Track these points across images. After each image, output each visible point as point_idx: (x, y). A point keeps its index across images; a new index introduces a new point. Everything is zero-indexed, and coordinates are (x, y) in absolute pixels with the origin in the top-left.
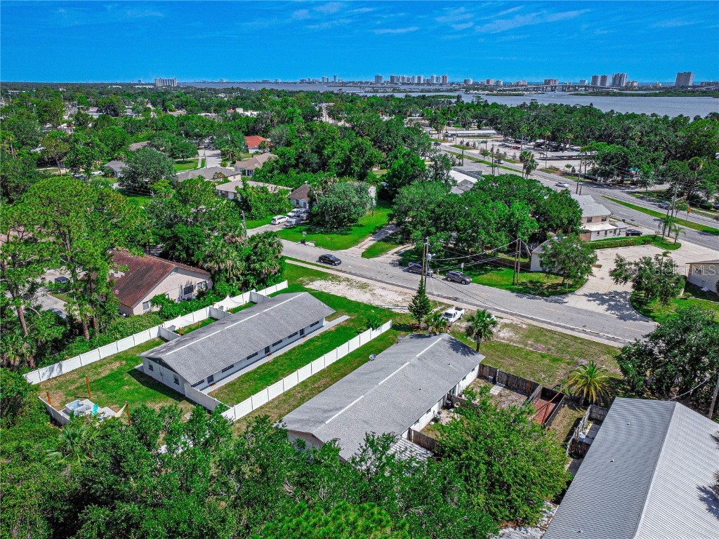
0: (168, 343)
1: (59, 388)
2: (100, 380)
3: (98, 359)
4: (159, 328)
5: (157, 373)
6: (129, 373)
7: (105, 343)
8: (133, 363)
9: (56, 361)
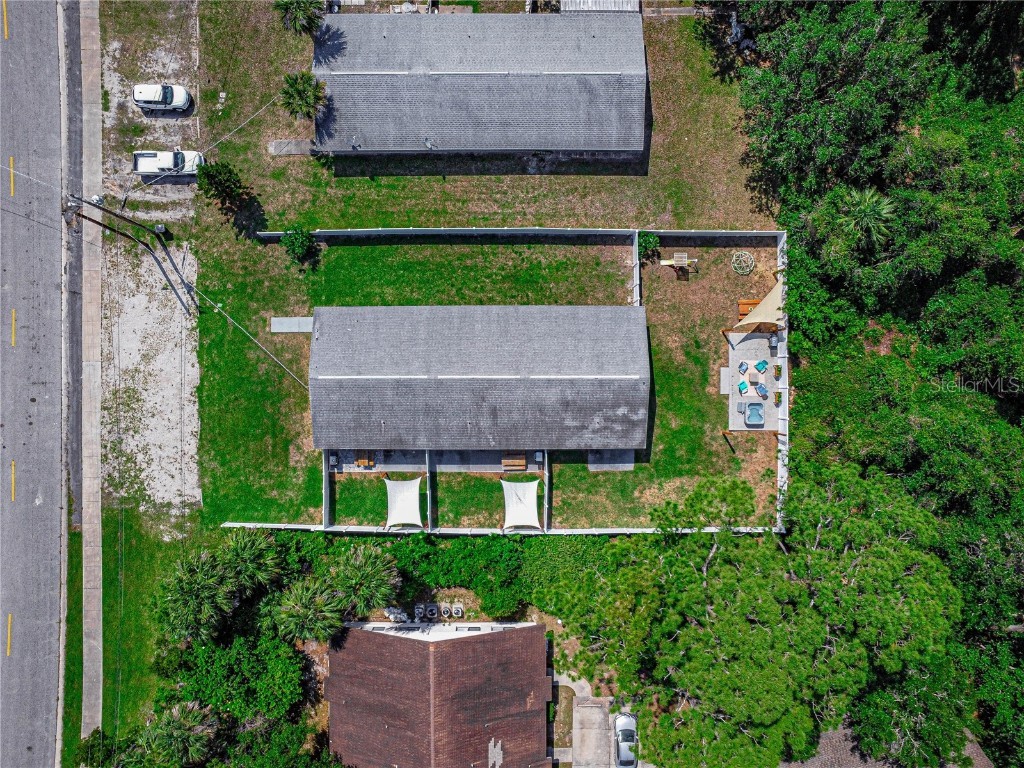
2: (688, 473)
6: (649, 461)
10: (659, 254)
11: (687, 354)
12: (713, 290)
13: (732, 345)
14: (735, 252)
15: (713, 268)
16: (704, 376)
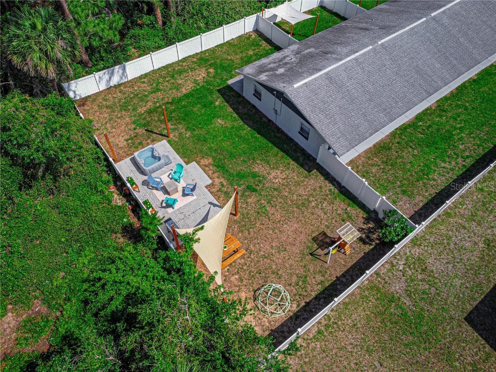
0: (282, 52)
1: (124, 107)
2: (180, 100)
3: (175, 59)
4: (258, 17)
5: (267, 105)
6: (219, 91)
7: (186, 36)
8: (225, 75)
9: (117, 62)
10: (365, 243)
11: (254, 175)
12: (282, 248)
13: (215, 205)
14: (291, 307)
15: (301, 271)
16: (223, 168)
